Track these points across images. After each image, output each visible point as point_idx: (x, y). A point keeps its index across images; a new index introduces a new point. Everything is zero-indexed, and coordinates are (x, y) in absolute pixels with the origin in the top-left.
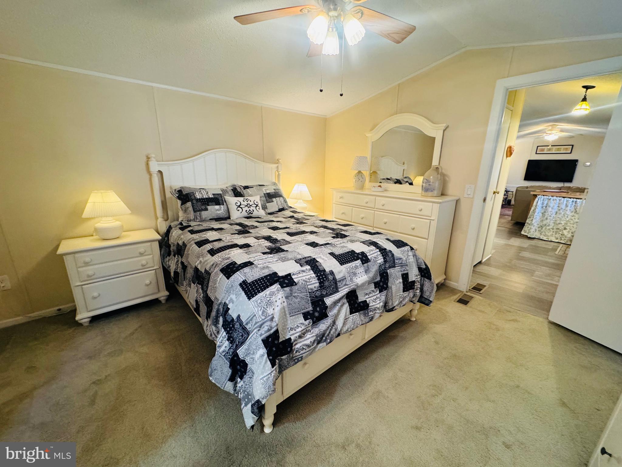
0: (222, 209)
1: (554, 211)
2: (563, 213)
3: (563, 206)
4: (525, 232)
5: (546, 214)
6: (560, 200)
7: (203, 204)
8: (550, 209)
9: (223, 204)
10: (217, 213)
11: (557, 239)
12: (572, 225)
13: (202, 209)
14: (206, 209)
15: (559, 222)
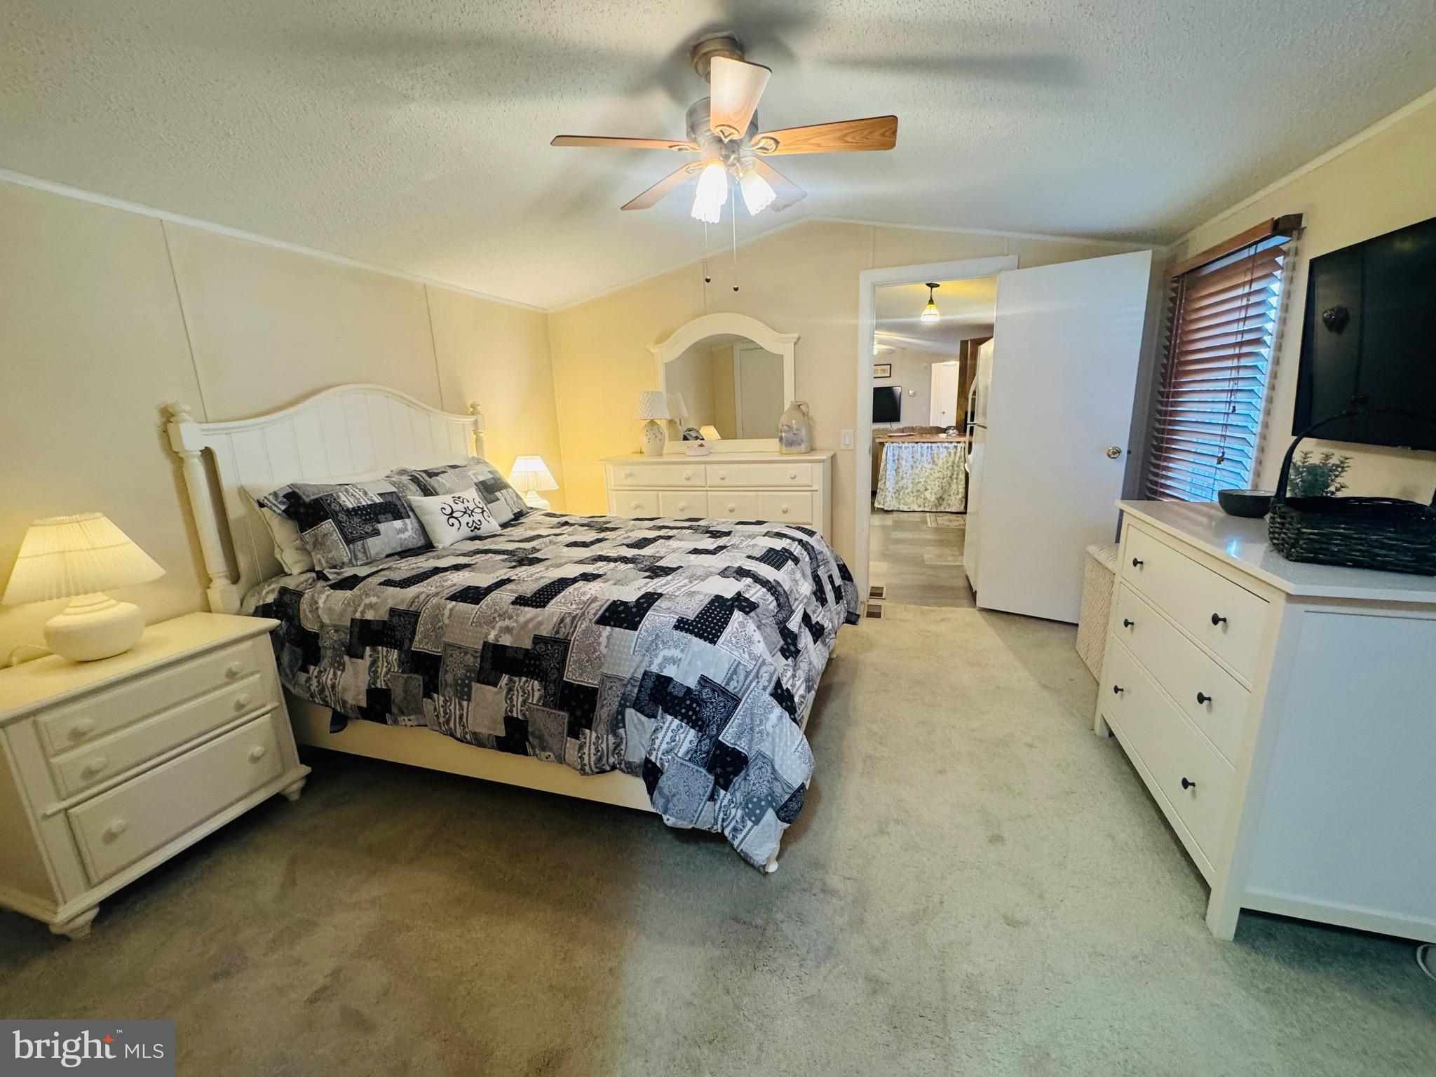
0: (409, 527)
1: (909, 465)
2: (920, 467)
3: (918, 456)
4: (880, 504)
5: (900, 470)
6: (913, 447)
7: (366, 519)
8: (904, 463)
9: (409, 517)
10: (401, 539)
11: (920, 506)
12: (933, 483)
13: (366, 533)
14: (376, 533)
15: (917, 481)
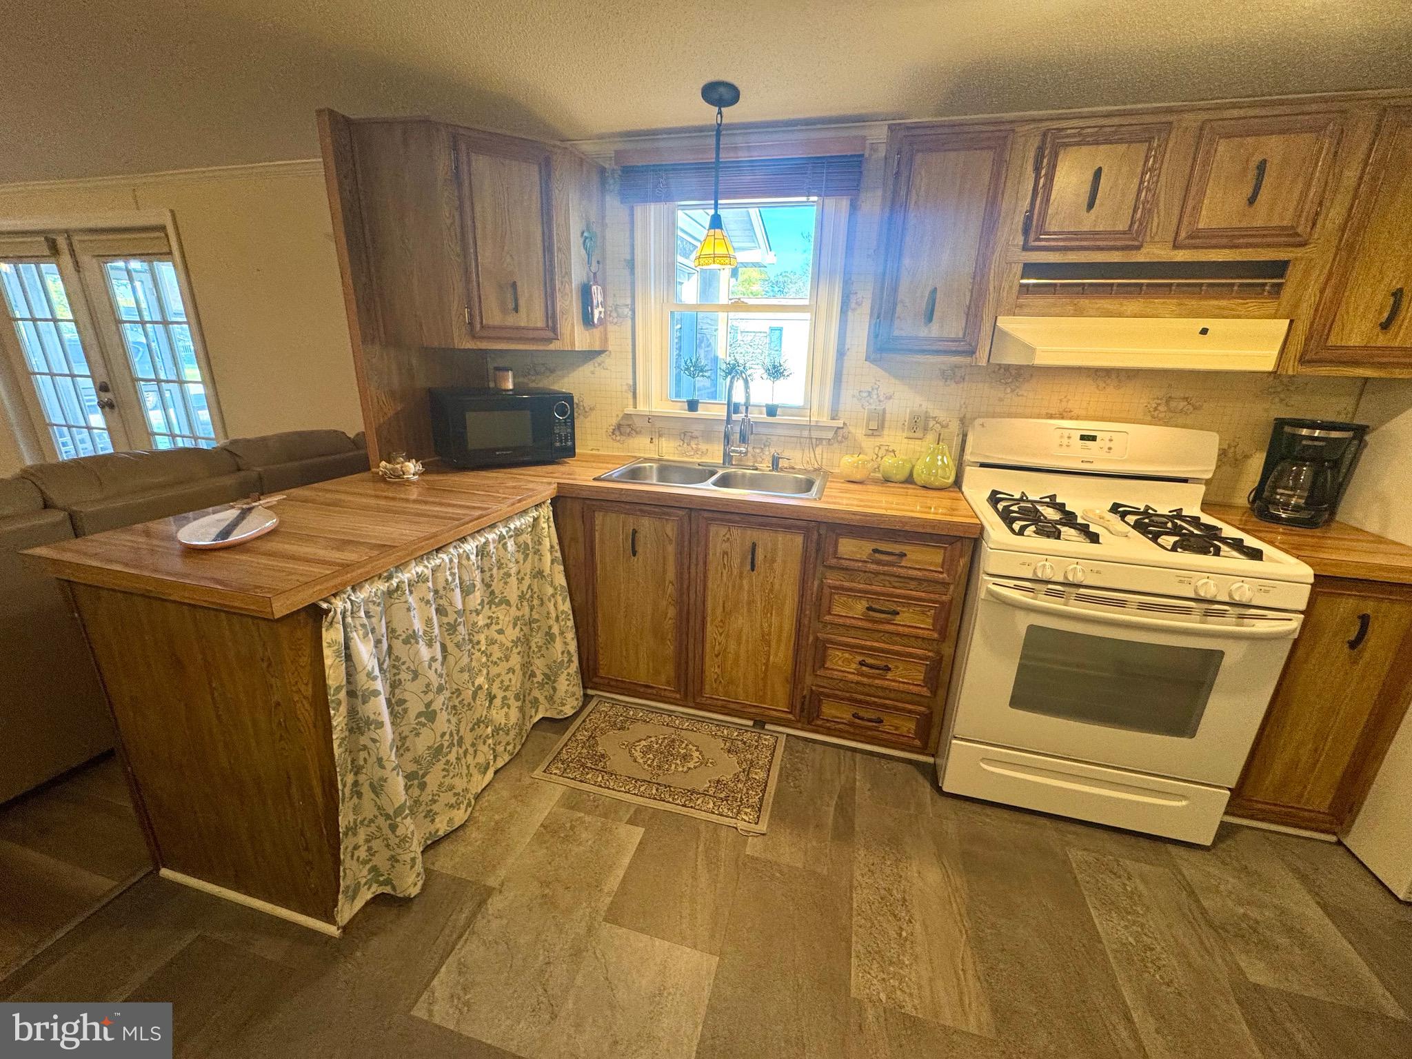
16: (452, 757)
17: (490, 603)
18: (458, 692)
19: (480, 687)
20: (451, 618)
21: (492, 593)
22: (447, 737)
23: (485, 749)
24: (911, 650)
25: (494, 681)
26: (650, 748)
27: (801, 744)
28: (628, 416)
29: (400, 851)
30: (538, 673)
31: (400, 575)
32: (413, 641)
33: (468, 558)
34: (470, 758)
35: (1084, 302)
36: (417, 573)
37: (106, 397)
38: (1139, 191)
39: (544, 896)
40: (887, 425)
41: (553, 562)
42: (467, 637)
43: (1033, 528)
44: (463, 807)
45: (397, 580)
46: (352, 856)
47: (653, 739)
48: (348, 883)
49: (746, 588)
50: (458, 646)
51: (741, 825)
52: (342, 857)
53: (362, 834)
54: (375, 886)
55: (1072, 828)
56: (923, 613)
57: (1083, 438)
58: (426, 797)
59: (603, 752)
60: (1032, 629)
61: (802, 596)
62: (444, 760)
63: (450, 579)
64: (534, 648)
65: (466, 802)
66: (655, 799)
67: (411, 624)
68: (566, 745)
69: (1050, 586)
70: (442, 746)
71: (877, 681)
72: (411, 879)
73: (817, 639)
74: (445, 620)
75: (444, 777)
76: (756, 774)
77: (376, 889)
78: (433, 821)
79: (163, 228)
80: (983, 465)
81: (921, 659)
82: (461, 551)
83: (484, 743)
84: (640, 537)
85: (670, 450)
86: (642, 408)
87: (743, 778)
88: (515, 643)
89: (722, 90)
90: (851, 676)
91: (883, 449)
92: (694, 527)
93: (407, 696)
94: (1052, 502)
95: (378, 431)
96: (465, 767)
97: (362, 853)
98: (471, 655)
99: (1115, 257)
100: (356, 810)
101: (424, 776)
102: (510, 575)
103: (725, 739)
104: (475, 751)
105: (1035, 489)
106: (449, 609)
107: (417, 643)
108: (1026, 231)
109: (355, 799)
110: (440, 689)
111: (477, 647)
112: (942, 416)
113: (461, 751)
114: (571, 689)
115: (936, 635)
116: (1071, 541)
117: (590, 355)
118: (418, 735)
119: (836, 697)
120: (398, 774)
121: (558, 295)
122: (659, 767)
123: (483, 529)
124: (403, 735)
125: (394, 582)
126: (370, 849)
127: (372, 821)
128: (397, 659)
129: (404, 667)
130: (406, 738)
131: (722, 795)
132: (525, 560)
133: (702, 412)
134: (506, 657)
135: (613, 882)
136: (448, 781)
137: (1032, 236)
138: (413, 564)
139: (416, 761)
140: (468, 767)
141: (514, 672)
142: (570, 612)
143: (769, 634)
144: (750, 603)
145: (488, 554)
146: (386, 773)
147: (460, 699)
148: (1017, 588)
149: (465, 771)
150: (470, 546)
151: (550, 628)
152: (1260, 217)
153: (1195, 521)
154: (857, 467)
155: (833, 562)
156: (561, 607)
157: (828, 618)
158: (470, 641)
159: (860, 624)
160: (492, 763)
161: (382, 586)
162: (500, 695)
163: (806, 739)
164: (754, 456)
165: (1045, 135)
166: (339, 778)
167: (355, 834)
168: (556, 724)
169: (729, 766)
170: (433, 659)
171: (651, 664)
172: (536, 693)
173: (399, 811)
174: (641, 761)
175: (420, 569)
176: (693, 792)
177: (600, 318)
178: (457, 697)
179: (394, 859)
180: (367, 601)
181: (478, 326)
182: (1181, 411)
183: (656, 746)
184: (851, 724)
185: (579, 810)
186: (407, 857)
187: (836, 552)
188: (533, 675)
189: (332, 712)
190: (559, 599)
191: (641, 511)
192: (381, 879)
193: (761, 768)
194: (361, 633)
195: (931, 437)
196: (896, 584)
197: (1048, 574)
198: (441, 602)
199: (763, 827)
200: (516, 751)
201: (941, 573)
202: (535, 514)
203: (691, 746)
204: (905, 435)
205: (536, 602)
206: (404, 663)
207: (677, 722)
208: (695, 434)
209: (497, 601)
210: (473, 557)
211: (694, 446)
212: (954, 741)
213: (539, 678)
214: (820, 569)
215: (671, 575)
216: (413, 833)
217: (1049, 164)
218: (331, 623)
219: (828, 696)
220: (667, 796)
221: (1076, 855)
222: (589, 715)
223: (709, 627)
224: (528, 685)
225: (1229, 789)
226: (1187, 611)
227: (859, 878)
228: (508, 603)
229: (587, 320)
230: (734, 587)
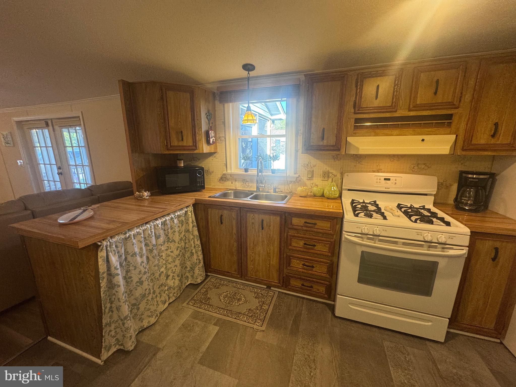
4: (110, 346)
11: (165, 302)
16: (150, 298)
17: (168, 242)
18: (153, 274)
19: (162, 272)
20: (151, 247)
21: (169, 238)
22: (148, 290)
23: (165, 295)
24: (322, 260)
25: (169, 270)
26: (227, 295)
27: (284, 295)
28: (224, 174)
29: (126, 333)
30: (188, 266)
31: (130, 232)
32: (134, 256)
33: (158, 226)
34: (158, 299)
35: (378, 131)
36: (137, 232)
37: (60, 171)
38: (394, 92)
39: (178, 352)
40: (314, 175)
41: (193, 227)
42: (157, 254)
43: (363, 214)
44: (154, 317)
45: (129, 234)
46: (109, 335)
47: (228, 292)
48: (106, 344)
49: (261, 236)
50: (153, 257)
51: (255, 327)
52: (103, 334)
53: (113, 326)
54: (117, 346)
55: (387, 332)
56: (325, 246)
57: (385, 179)
58: (139, 313)
59: (209, 297)
60: (362, 252)
61: (281, 239)
62: (146, 299)
63: (150, 233)
64: (186, 257)
65: (155, 315)
66: (225, 316)
67: (134, 250)
68: (196, 294)
69: (368, 236)
70: (145, 294)
71: (310, 272)
72: (130, 343)
73: (287, 255)
74: (148, 248)
75: (146, 305)
76: (264, 307)
77: (118, 347)
78: (142, 322)
79: (79, 117)
80: (349, 190)
81: (325, 263)
82: (155, 223)
83: (164, 293)
84: (224, 217)
85: (239, 186)
86: (229, 171)
87: (259, 308)
88: (178, 256)
89: (249, 66)
90: (300, 269)
91: (314, 184)
92: (242, 214)
93: (132, 275)
94: (375, 204)
95: (137, 182)
96: (155, 301)
97: (113, 333)
98: (159, 260)
99: (388, 115)
100: (111, 317)
101: (139, 305)
102: (175, 232)
103: (255, 293)
104: (161, 296)
105: (368, 198)
106: (150, 244)
107: (136, 256)
108: (354, 107)
109: (111, 313)
110: (145, 273)
111: (161, 258)
112: (335, 172)
113: (154, 296)
114: (200, 273)
115: (330, 254)
116: (377, 219)
117: (210, 154)
118: (136, 289)
119: (295, 277)
120: (125, 304)
121: (197, 135)
122: (229, 303)
123: (165, 215)
124: (131, 289)
125: (127, 235)
126: (116, 332)
127: (117, 321)
128: (129, 262)
129: (131, 265)
130: (132, 290)
131: (250, 315)
132: (182, 225)
133: (249, 173)
134: (174, 261)
135: (204, 348)
136: (148, 307)
137: (357, 109)
138: (136, 228)
139: (136, 299)
140: (157, 302)
141: (177, 266)
142: (200, 245)
143: (270, 253)
144: (263, 241)
145: (166, 224)
146: (121, 304)
147: (154, 276)
148: (355, 236)
149: (156, 303)
150: (159, 222)
151: (192, 250)
152: (439, 99)
153: (429, 210)
154: (303, 191)
155: (291, 226)
156: (196, 243)
157: (290, 247)
158: (159, 255)
159: (302, 250)
160: (167, 300)
161: (123, 236)
162: (172, 275)
163: (285, 293)
164: (268, 188)
165: (358, 75)
166: (103, 305)
167: (110, 326)
168: (194, 286)
169: (254, 303)
170: (143, 262)
171: (229, 263)
172: (187, 274)
173: (126, 318)
174: (223, 301)
175: (138, 230)
176: (240, 313)
177: (213, 142)
178: (153, 276)
179: (124, 336)
180: (116, 242)
181: (169, 146)
182: (423, 168)
183: (229, 295)
184: (301, 288)
185: (197, 319)
186: (129, 335)
187: (291, 223)
188: (186, 267)
189: (101, 281)
190: (196, 240)
191: (224, 208)
192: (120, 343)
193: (267, 304)
194: (113, 253)
195: (330, 180)
196: (315, 235)
197: (366, 231)
198: (147, 242)
199: (263, 328)
200: (178, 296)
201: (330, 231)
202: (186, 210)
203: (242, 295)
204: (321, 179)
205: (187, 241)
206: (131, 264)
207: (238, 286)
208: (247, 180)
209: (170, 241)
210: (160, 226)
211: (247, 184)
212: (338, 296)
213: (189, 269)
214: (287, 229)
215: (235, 231)
216: (131, 326)
217: (360, 85)
218: (102, 250)
219: (292, 277)
220: (230, 315)
221: (386, 344)
222: (207, 283)
223: (249, 251)
224: (184, 271)
225: (449, 319)
226: (422, 246)
227: (298, 350)
228: (175, 242)
229: (208, 142)
230: (256, 236)
